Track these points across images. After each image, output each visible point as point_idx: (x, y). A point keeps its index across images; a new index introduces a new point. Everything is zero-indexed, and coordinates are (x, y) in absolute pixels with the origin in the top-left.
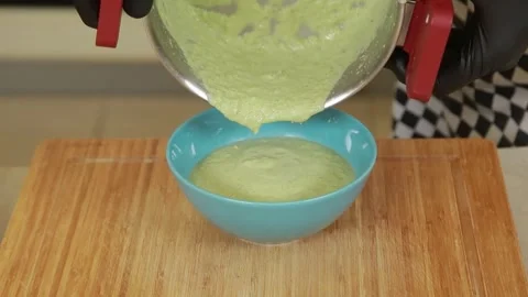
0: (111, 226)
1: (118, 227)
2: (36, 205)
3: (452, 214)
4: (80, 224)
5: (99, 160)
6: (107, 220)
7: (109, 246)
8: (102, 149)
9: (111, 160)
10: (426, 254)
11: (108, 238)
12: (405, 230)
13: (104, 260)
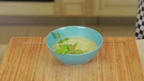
0: (31, 61)
1: (32, 61)
2: (10, 55)
3: (123, 57)
4: (22, 60)
5: (27, 43)
6: (29, 59)
7: (30, 66)
8: (28, 40)
9: (30, 43)
10: (116, 68)
11: (30, 64)
12: (111, 62)
13: (28, 70)
